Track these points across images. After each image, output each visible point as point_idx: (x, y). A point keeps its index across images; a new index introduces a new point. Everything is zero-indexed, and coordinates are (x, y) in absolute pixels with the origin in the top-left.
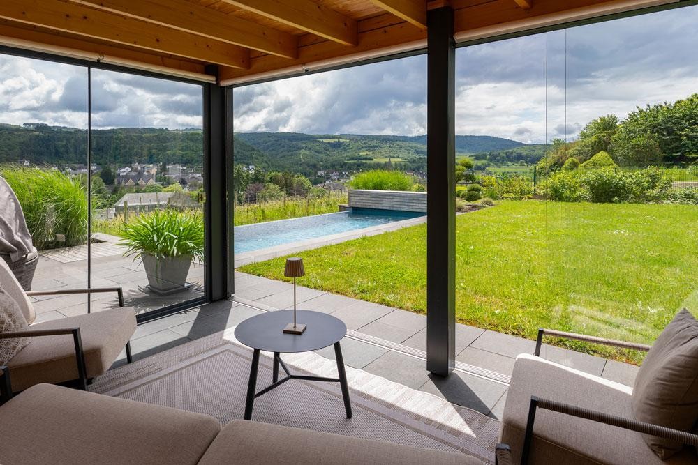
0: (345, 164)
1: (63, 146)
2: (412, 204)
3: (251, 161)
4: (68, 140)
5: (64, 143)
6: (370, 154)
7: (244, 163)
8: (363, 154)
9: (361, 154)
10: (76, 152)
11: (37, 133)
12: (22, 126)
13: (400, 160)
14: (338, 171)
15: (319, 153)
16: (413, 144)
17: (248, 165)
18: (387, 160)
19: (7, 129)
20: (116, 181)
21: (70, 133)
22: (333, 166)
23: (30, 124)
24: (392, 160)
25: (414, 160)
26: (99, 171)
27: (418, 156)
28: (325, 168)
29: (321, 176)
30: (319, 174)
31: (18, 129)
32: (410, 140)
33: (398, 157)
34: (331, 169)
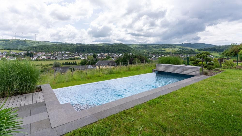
0: (157, 52)
1: (85, 49)
2: (183, 71)
3: (131, 52)
4: (86, 47)
5: (85, 48)
6: (165, 49)
7: (129, 52)
8: (163, 49)
9: (162, 49)
10: (88, 50)
11: (79, 45)
12: (76, 44)
13: (174, 51)
14: (155, 54)
15: (150, 49)
16: (178, 46)
17: (130, 53)
18: (170, 51)
19: (73, 45)
20: (97, 57)
21: (86, 45)
22: (154, 53)
23: (78, 43)
24: (172, 51)
25: (179, 51)
26: (93, 55)
27: (180, 50)
28: (151, 54)
29: (150, 56)
30: (150, 55)
31: (75, 45)
32: (177, 45)
33: (173, 50)
34: (153, 54)
